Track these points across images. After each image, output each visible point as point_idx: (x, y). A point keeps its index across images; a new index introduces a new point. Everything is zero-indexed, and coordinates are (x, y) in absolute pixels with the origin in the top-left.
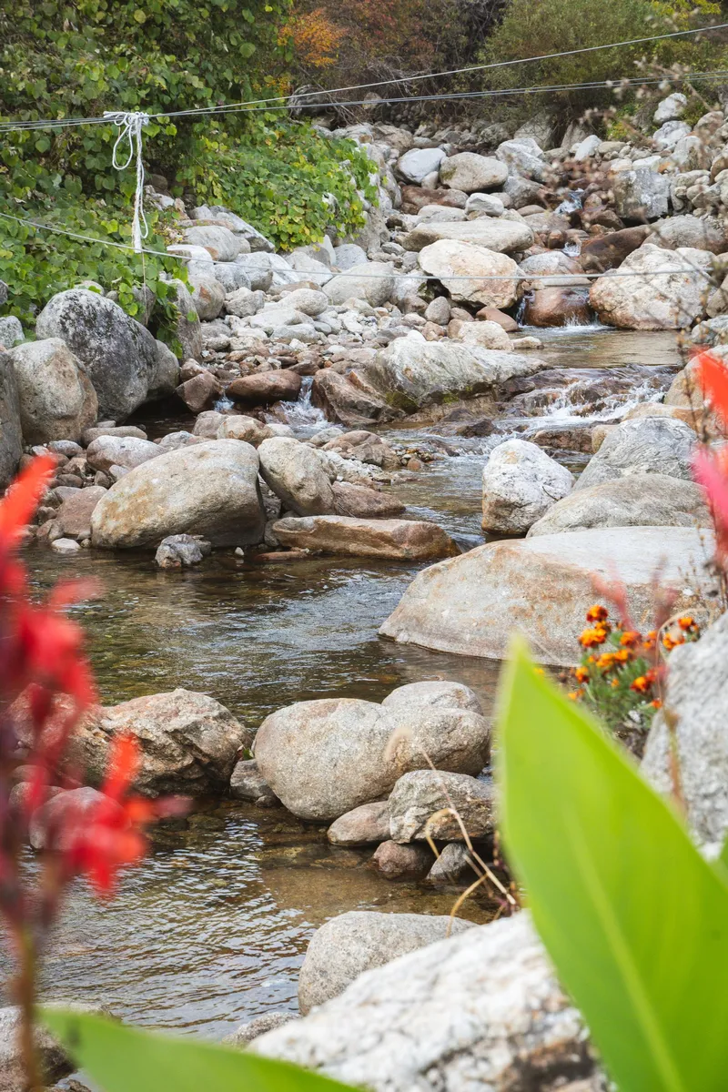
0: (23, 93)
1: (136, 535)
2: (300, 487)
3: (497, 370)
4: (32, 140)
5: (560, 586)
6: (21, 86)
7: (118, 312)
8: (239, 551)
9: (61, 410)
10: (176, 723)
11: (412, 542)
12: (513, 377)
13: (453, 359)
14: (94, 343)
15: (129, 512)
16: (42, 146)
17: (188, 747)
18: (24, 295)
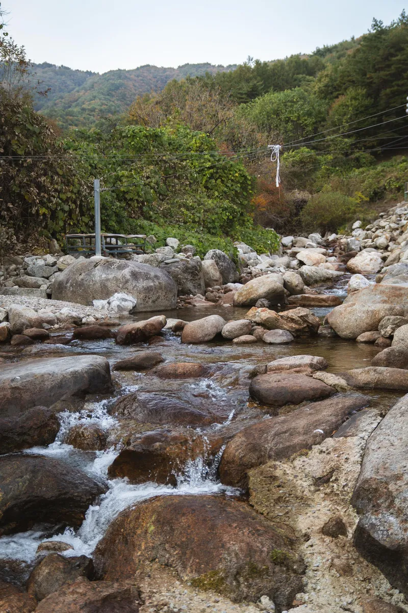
0: (191, 206)
1: (249, 301)
2: (297, 286)
3: (332, 274)
4: (194, 218)
5: (398, 292)
6: (190, 204)
7: (226, 256)
8: (279, 305)
9: (215, 278)
10: (300, 315)
11: (331, 301)
12: (337, 276)
13: (320, 271)
14: (220, 264)
15: (246, 294)
16: (197, 220)
17: (305, 321)
18: (200, 251)
